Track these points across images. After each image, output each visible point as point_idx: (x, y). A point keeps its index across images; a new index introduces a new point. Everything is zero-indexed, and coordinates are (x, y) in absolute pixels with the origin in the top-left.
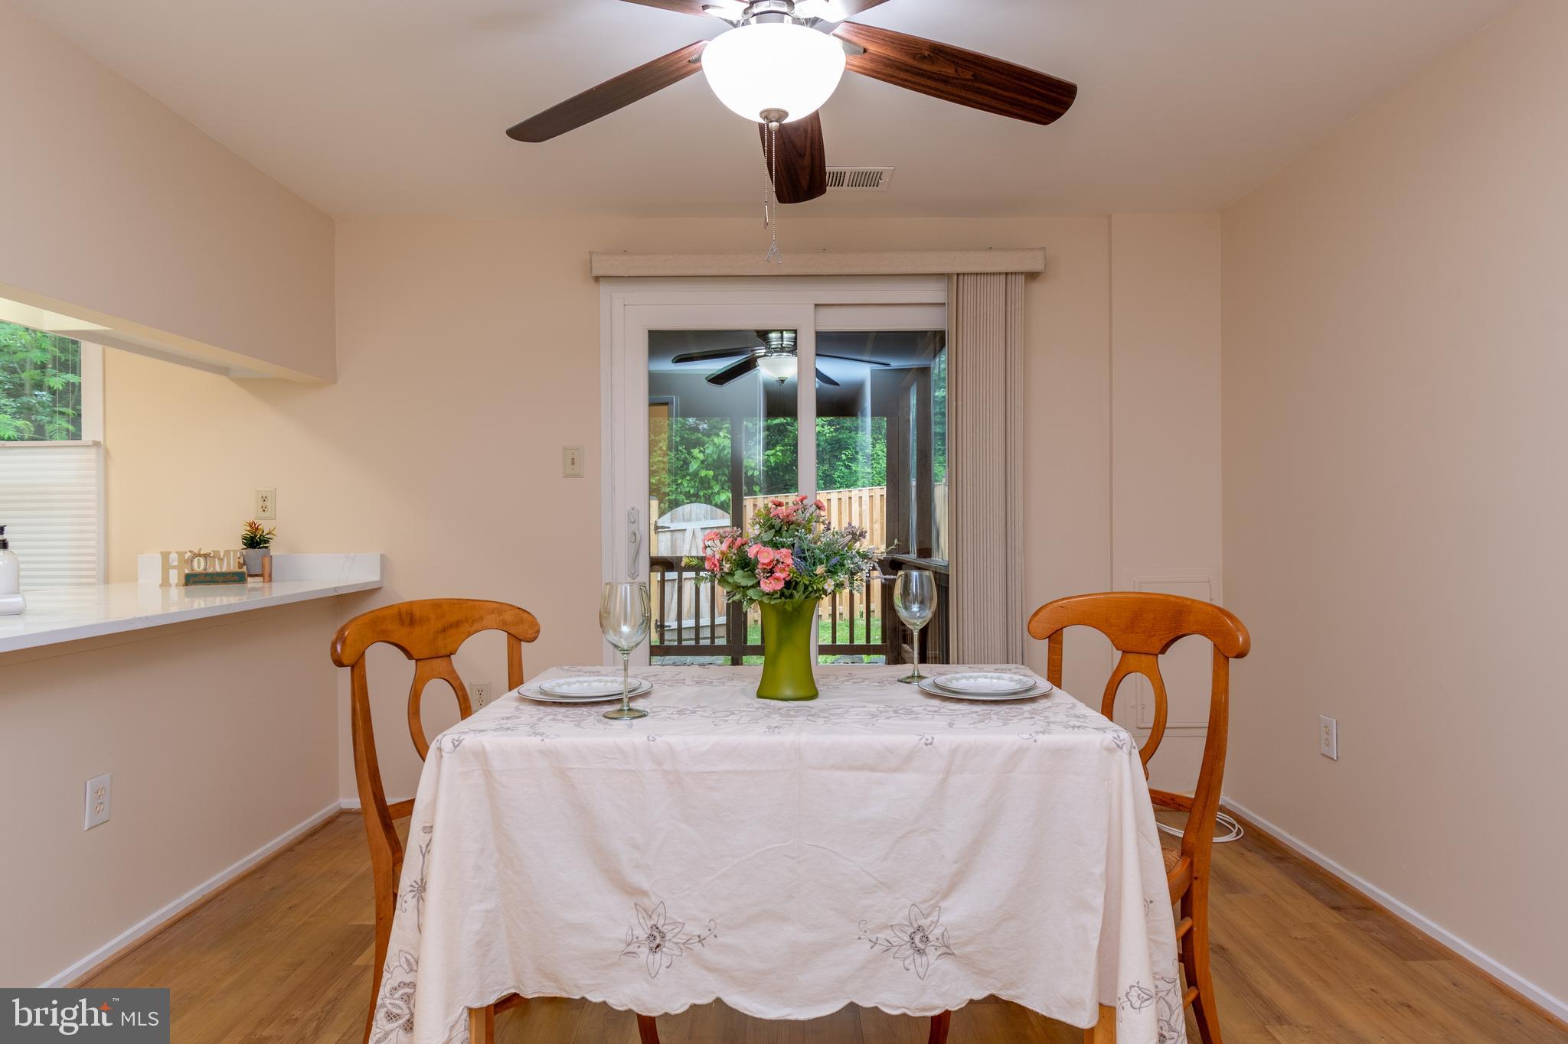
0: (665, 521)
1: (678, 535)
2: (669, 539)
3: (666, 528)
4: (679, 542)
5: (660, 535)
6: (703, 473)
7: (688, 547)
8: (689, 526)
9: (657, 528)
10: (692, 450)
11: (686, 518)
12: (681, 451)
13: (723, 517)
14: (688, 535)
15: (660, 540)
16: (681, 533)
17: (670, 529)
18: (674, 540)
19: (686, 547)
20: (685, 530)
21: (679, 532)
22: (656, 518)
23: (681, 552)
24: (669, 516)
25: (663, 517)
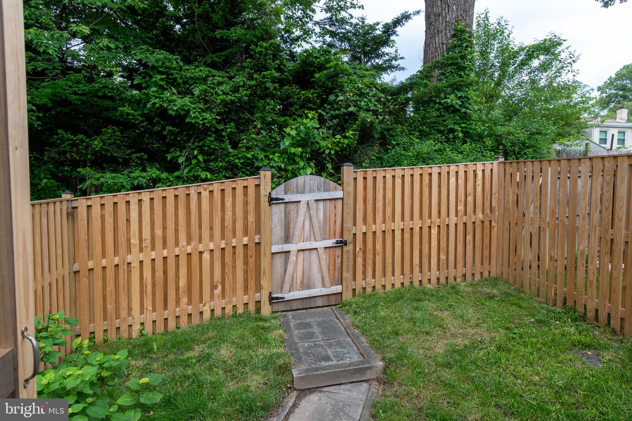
0: (278, 192)
1: (292, 207)
2: (283, 210)
3: (281, 199)
4: (293, 215)
5: (274, 207)
6: (293, 150)
7: (302, 218)
8: (303, 198)
9: (272, 200)
10: (284, 129)
11: (299, 190)
12: (273, 130)
13: (336, 189)
14: (303, 207)
15: (274, 211)
16: (295, 205)
17: (284, 201)
18: (288, 212)
19: (301, 219)
20: (300, 202)
21: (292, 204)
22: (269, 190)
23: (295, 225)
24: (282, 187)
25: (276, 189)
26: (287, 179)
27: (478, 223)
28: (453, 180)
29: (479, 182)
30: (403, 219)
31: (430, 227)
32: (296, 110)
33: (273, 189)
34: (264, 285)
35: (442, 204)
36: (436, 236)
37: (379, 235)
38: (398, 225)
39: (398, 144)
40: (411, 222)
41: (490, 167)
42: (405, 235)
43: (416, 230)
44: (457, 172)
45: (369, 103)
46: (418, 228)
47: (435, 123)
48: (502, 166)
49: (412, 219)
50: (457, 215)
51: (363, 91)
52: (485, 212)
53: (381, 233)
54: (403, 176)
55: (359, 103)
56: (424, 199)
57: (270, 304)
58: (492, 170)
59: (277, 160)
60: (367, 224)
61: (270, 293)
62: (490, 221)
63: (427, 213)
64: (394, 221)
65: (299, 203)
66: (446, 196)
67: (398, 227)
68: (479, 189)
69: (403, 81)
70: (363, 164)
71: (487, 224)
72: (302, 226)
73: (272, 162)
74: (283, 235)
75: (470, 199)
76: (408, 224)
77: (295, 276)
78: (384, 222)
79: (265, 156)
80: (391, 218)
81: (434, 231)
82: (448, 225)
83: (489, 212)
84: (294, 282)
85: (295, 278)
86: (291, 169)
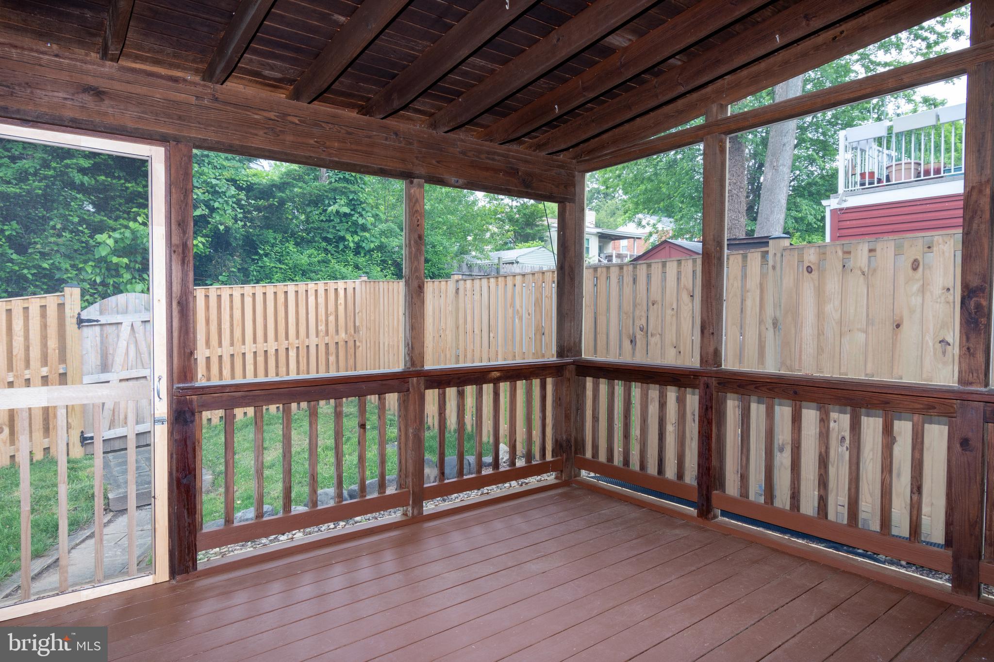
0: (91, 313)
1: (110, 329)
2: (98, 334)
3: (95, 321)
4: (111, 339)
5: (85, 330)
6: (115, 260)
7: (125, 343)
8: (126, 320)
9: (80, 322)
11: (120, 310)
12: (82, 232)
14: (125, 330)
15: (85, 336)
16: (114, 327)
17: (99, 323)
18: (105, 336)
19: (122, 344)
20: (121, 323)
21: (111, 326)
22: (78, 310)
23: (115, 350)
24: (96, 306)
25: (89, 309)
26: (104, 296)
27: (341, 344)
28: (312, 299)
29: (341, 300)
30: (255, 341)
31: (287, 349)
32: (120, 204)
33: (83, 309)
34: (72, 424)
35: (300, 324)
36: (295, 358)
37: (226, 360)
38: (249, 348)
39: (266, 255)
40: (265, 344)
41: (353, 285)
42: (258, 358)
43: (271, 352)
44: (316, 291)
45: (225, 205)
46: (274, 351)
47: (319, 228)
48: (364, 284)
49: (266, 341)
50: (317, 336)
51: (217, 189)
52: (348, 332)
53: (229, 357)
54: (254, 294)
55: (211, 202)
56: (279, 319)
57: (82, 446)
58: (354, 288)
59: (90, 271)
60: (211, 347)
61: (82, 432)
62: (355, 341)
63: (284, 334)
64: (244, 343)
65: (120, 326)
66: (304, 315)
67: (250, 350)
68: (341, 309)
69: (276, 178)
70: (220, 277)
71: (351, 344)
72: (124, 351)
73: (83, 273)
74: (99, 363)
75: (332, 318)
76: (261, 346)
77: (116, 410)
78: (232, 344)
79: (71, 266)
80: (240, 339)
81: (292, 354)
82: (308, 347)
83: (353, 332)
84: (116, 418)
85: (116, 413)
86: (111, 283)
